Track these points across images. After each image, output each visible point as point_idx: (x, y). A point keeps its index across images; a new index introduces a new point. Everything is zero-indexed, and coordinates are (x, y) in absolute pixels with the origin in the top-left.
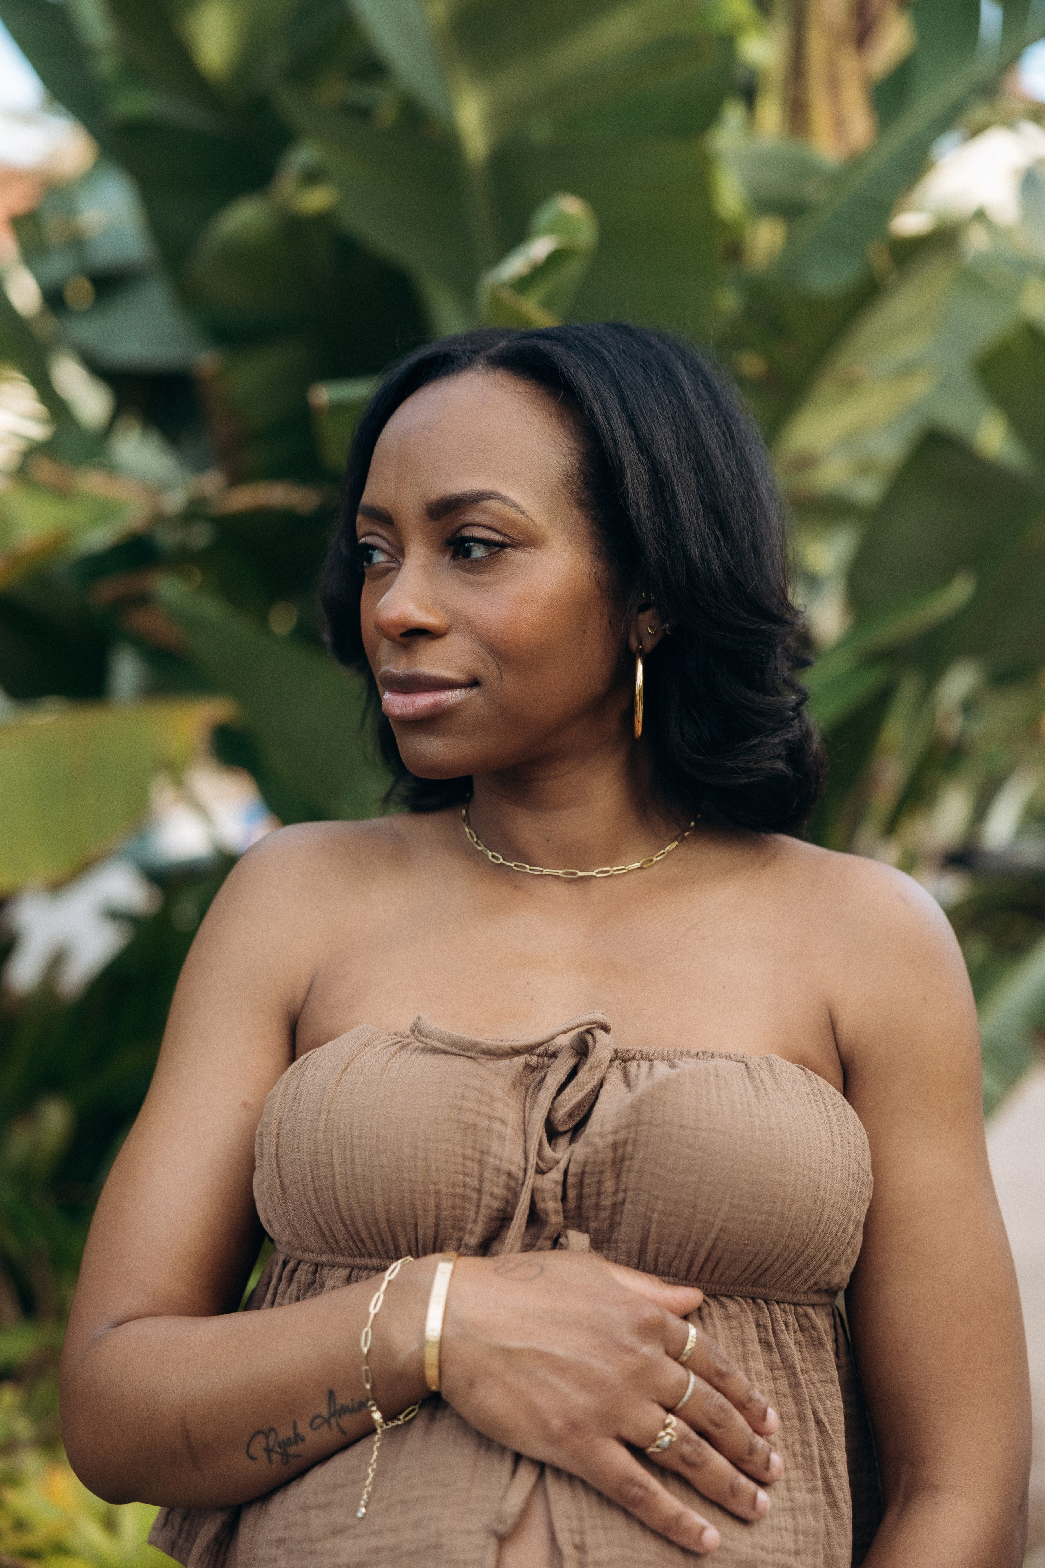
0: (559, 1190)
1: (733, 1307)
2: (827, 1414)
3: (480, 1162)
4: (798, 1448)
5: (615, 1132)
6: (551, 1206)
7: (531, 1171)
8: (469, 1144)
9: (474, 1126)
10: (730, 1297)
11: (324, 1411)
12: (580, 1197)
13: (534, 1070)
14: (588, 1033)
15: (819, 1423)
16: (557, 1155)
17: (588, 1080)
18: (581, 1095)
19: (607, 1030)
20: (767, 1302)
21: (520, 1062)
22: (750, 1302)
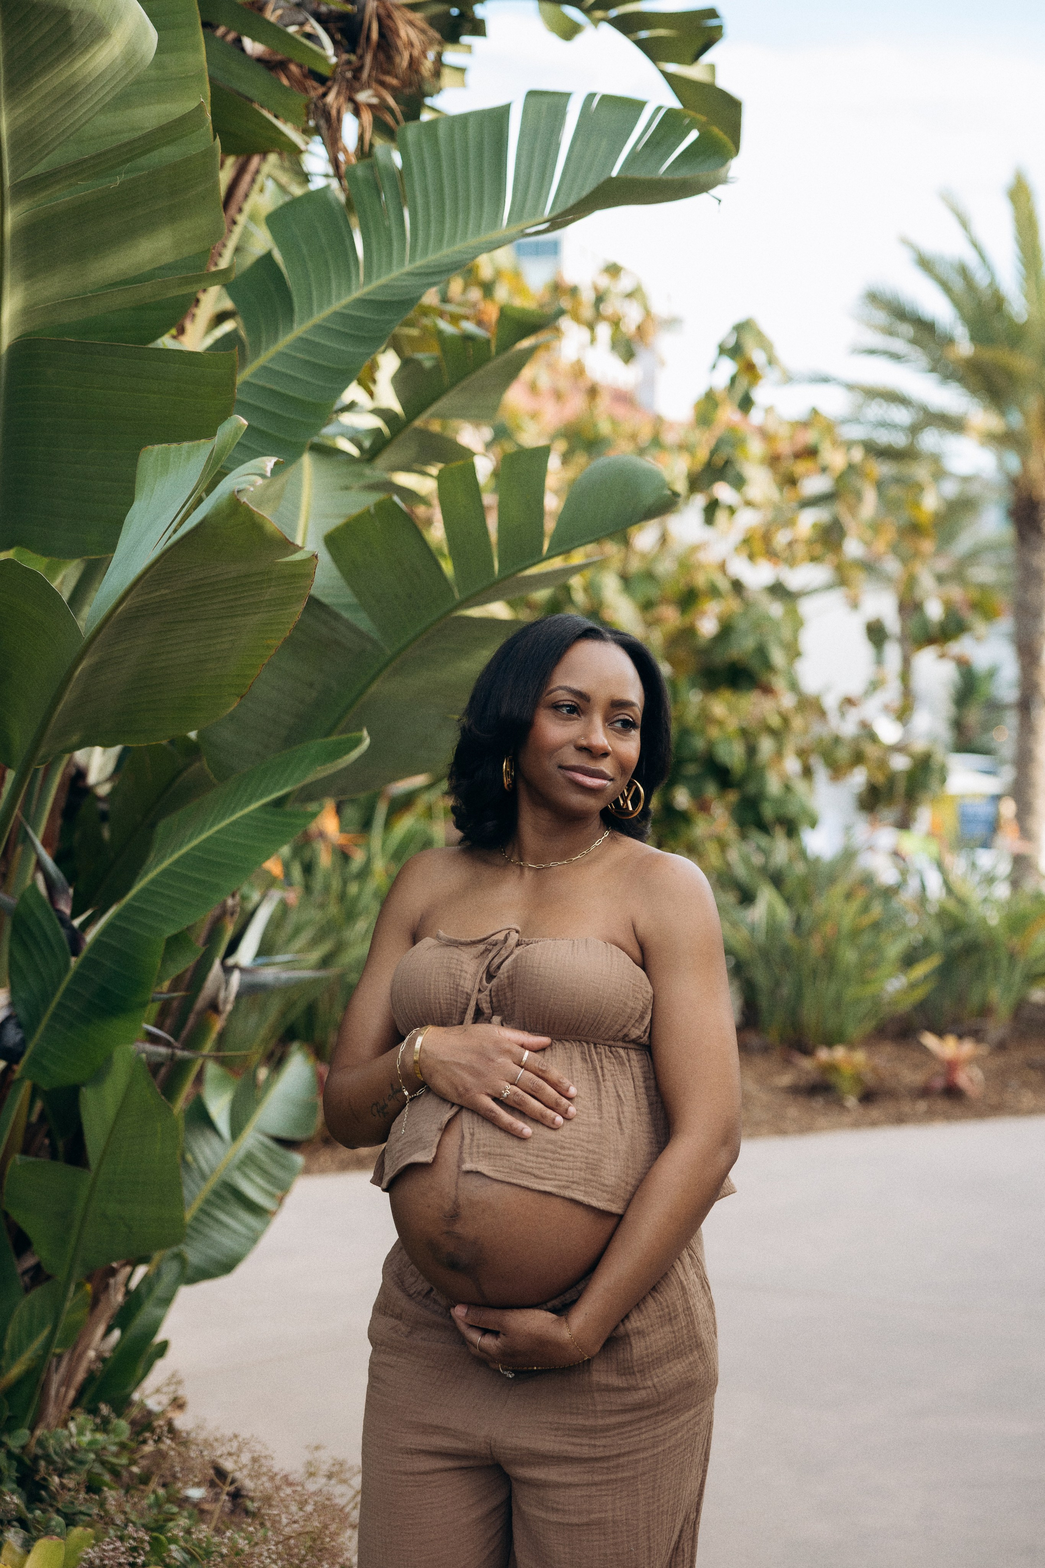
0: (488, 999)
1: (567, 1045)
2: (623, 1092)
3: (457, 989)
4: (596, 1101)
5: (508, 972)
6: (485, 1006)
7: (476, 991)
8: (452, 982)
9: (454, 975)
10: (567, 1041)
11: (391, 1092)
12: (499, 1001)
13: (487, 951)
14: (509, 933)
15: (619, 1096)
16: (487, 985)
17: (504, 953)
18: (501, 960)
19: (517, 932)
20: (588, 1043)
21: (482, 947)
22: (578, 1042)
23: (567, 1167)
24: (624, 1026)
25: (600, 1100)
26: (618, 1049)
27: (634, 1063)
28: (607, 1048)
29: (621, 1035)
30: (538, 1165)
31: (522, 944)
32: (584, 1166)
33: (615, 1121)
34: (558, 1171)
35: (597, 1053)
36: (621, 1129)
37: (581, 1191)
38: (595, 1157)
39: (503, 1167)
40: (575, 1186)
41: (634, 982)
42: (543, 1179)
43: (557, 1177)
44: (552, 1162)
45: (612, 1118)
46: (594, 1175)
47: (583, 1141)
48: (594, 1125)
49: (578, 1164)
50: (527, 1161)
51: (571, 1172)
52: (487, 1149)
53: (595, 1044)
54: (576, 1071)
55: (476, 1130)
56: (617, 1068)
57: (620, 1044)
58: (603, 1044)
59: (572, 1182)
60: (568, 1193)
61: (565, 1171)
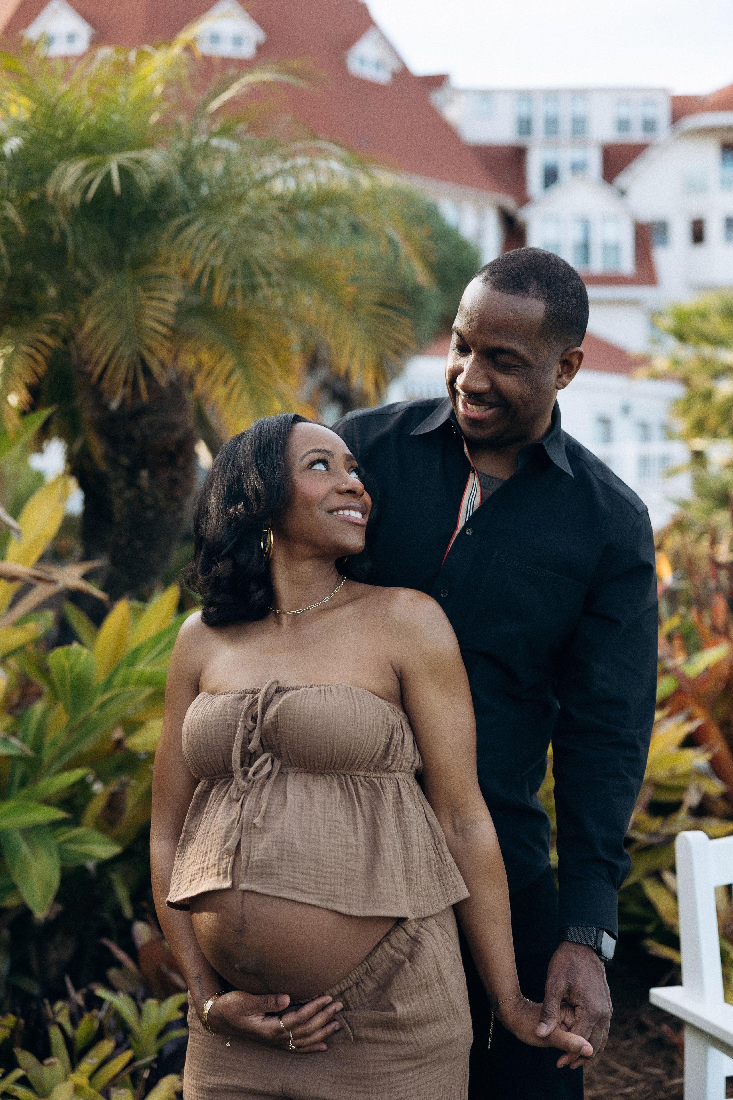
2: (378, 815)
4: (352, 825)
5: (271, 719)
15: (373, 820)
20: (344, 775)
22: (336, 775)
25: (355, 824)
28: (362, 778)
30: (303, 882)
32: (343, 881)
34: (320, 886)
35: (353, 783)
39: (273, 884)
42: (308, 893)
43: (320, 892)
44: (315, 879)
45: (368, 839)
46: (353, 890)
47: (342, 860)
48: (351, 846)
49: (338, 880)
50: (294, 878)
51: (332, 887)
52: (260, 870)
53: (351, 776)
54: (336, 799)
56: (371, 795)
57: (374, 774)
58: (357, 776)
59: (334, 896)
60: (331, 906)
61: (327, 886)
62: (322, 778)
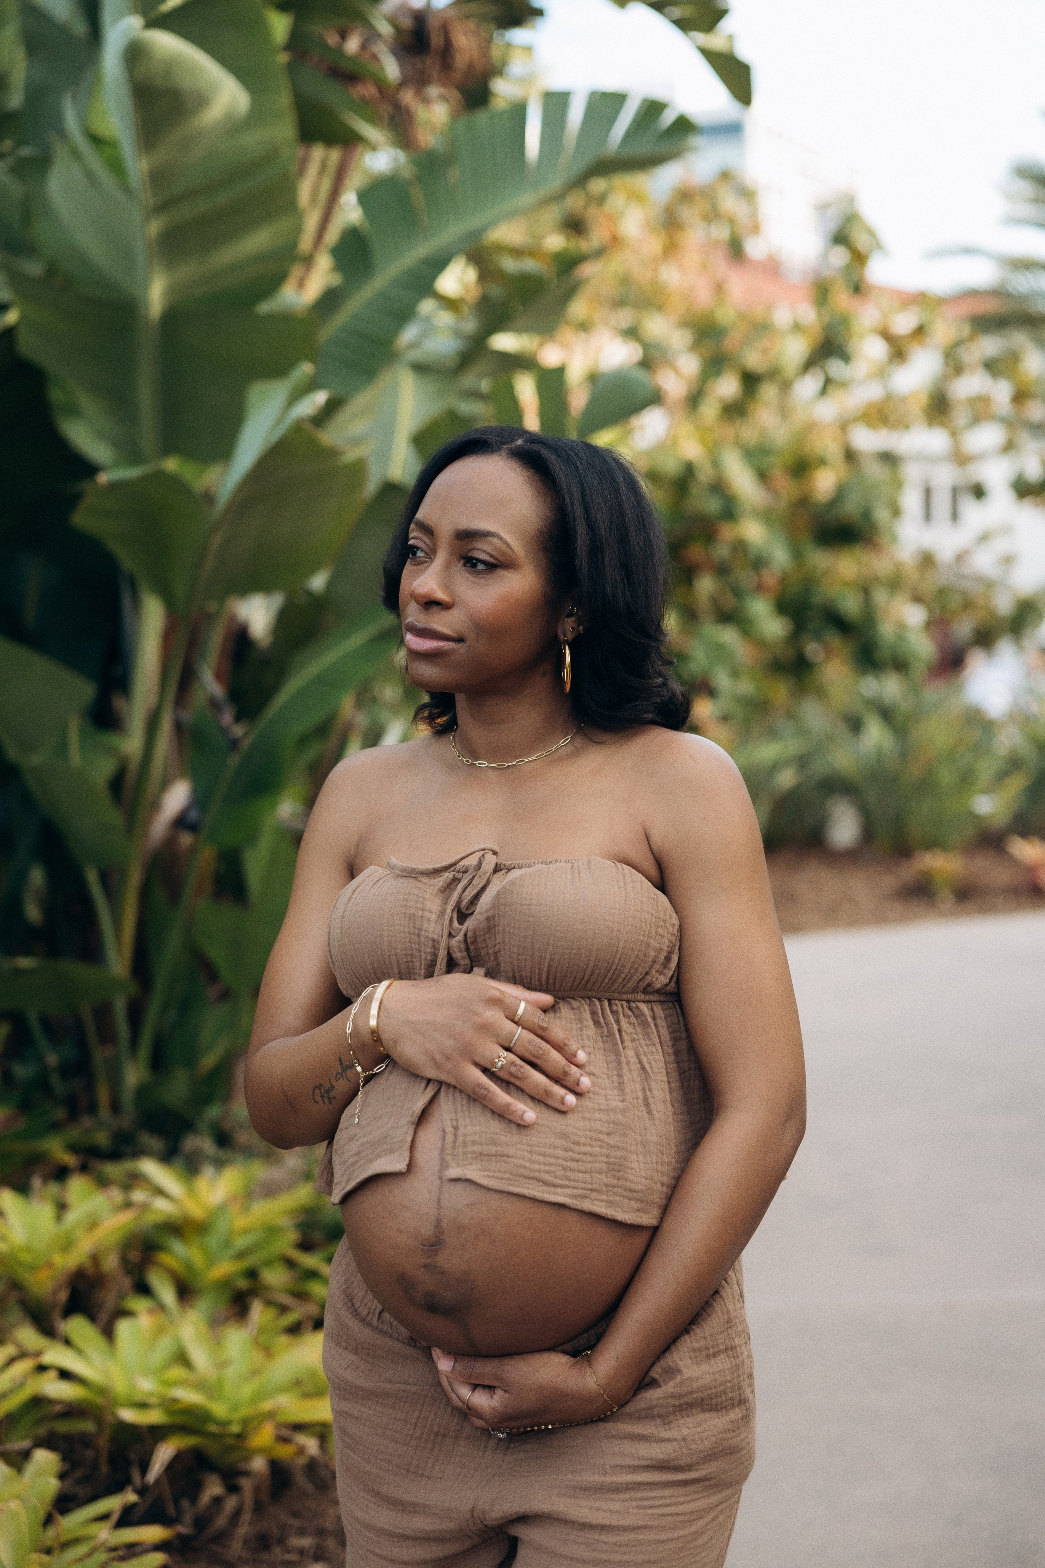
0: (462, 946)
1: (575, 1004)
2: (649, 1063)
3: (418, 935)
4: (615, 1079)
5: (487, 911)
6: (457, 955)
7: (445, 936)
8: (411, 925)
9: (414, 915)
10: (574, 999)
11: (340, 1070)
12: (476, 948)
13: (455, 881)
14: (483, 855)
15: (643, 1068)
16: (461, 927)
17: (478, 883)
18: (475, 892)
19: (495, 853)
20: (599, 1000)
21: (448, 876)
22: (587, 1000)
23: (583, 1168)
24: (647, 973)
25: (620, 1076)
26: (639, 1004)
27: (662, 1023)
28: (624, 1003)
29: (643, 984)
30: (547, 1168)
31: (501, 870)
32: (604, 1167)
33: (641, 1102)
34: (572, 1175)
35: (612, 1012)
36: (650, 1113)
37: (603, 1201)
38: (619, 1154)
39: (500, 1171)
40: (594, 1195)
41: (657, 914)
42: (555, 1186)
43: (572, 1183)
44: (565, 1163)
45: (637, 1099)
46: (618, 1179)
47: (602, 1132)
48: (614, 1110)
49: (597, 1165)
50: (532, 1162)
51: (588, 1176)
52: (477, 1148)
53: (609, 1001)
54: (588, 1037)
55: (461, 1123)
56: (638, 1030)
57: (641, 996)
58: (619, 1000)
59: (591, 1190)
60: (586, 1205)
61: (581, 1175)
62: (566, 1006)
